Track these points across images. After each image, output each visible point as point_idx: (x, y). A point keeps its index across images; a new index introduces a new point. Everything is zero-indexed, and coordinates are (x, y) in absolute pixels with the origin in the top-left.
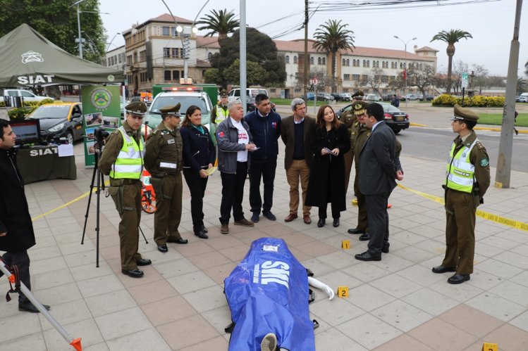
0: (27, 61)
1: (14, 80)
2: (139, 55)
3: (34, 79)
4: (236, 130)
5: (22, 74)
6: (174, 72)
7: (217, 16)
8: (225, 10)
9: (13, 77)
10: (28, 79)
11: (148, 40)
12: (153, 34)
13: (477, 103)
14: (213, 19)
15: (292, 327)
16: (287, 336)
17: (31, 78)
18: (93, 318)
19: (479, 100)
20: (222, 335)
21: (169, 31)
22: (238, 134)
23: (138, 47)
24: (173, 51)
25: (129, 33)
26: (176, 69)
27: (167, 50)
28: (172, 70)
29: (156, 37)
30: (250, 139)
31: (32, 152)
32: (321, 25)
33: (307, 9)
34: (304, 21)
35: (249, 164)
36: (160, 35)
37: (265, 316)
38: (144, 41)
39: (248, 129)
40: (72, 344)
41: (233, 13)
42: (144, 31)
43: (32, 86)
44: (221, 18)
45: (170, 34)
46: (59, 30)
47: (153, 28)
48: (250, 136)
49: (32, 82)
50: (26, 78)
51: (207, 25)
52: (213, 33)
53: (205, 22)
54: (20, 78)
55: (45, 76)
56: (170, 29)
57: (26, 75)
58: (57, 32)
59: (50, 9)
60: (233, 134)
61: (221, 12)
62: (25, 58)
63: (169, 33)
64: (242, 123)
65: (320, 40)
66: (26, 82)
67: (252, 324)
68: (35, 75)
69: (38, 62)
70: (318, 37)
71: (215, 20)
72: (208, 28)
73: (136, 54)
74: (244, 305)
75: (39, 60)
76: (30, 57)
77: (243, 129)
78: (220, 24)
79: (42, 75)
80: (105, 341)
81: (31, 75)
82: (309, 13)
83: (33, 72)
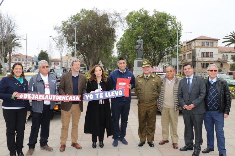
2: (187, 55)
6: (206, 64)
11: (193, 48)
12: (197, 45)
21: (204, 44)
22: (44, 85)
23: (187, 52)
24: (206, 54)
26: (207, 63)
27: (203, 53)
28: (205, 63)
29: (198, 47)
36: (200, 46)
38: (191, 49)
42: (191, 44)
46: (164, 42)
47: (197, 43)
52: (230, 44)
53: (227, 39)
58: (163, 42)
59: (161, 32)
73: (185, 55)
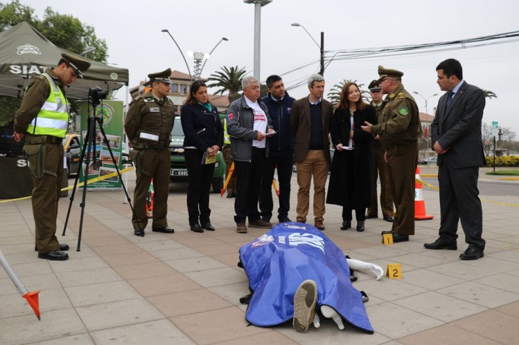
0: (22, 52)
1: (5, 68)
3: (28, 69)
4: (251, 110)
5: (14, 63)
7: (228, 73)
8: (237, 67)
9: (4, 65)
10: (22, 69)
13: (507, 163)
14: (223, 76)
15: (336, 284)
16: (330, 292)
17: (25, 68)
18: (63, 287)
19: (509, 160)
20: (236, 306)
21: (177, 88)
22: (253, 115)
25: (137, 90)
30: (269, 122)
31: (19, 161)
32: (335, 86)
33: (322, 58)
34: (319, 71)
35: (268, 151)
37: (297, 268)
39: (267, 111)
40: (25, 296)
41: (245, 70)
43: (26, 77)
44: (232, 74)
45: (179, 90)
48: (268, 118)
49: (25, 72)
50: (19, 67)
51: (217, 82)
52: (223, 91)
53: (215, 79)
54: (12, 67)
55: (41, 67)
56: (179, 86)
57: (19, 65)
60: (247, 116)
61: (232, 69)
62: (21, 50)
63: (177, 89)
64: (259, 103)
65: (334, 100)
66: (19, 71)
67: (279, 281)
68: (29, 65)
69: (36, 55)
70: (333, 98)
71: (226, 77)
72: (219, 85)
74: (268, 265)
75: (36, 53)
76: (26, 49)
77: (260, 110)
78: (231, 81)
79: (38, 65)
80: (74, 307)
81: (25, 64)
82: (325, 62)
83: (27, 62)
